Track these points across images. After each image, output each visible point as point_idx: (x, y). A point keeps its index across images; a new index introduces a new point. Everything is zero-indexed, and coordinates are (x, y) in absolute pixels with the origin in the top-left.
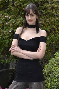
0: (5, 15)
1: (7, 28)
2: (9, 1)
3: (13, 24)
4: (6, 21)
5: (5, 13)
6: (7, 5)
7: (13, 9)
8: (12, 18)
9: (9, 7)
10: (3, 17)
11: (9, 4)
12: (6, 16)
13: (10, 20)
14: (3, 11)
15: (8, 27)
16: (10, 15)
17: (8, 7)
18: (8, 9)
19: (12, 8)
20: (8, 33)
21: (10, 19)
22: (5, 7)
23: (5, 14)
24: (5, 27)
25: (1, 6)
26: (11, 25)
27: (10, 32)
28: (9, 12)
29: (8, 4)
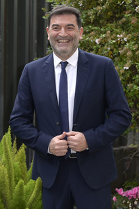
0: (117, 34)
1: (121, 60)
2: (125, 3)
3: (134, 52)
4: (119, 46)
5: (116, 28)
6: (121, 12)
7: (134, 20)
8: (133, 39)
9: (125, 15)
10: (112, 37)
11: (125, 9)
12: (118, 36)
13: (128, 44)
14: (113, 25)
15: (122, 58)
16: (128, 32)
17: (123, 17)
18: (124, 19)
19: (131, 19)
20: (122, 71)
21: (128, 41)
22: (117, 16)
23: (118, 30)
24: (116, 59)
25: (109, 13)
26: (129, 53)
27: (127, 68)
28: (125, 27)
29: (122, 9)
